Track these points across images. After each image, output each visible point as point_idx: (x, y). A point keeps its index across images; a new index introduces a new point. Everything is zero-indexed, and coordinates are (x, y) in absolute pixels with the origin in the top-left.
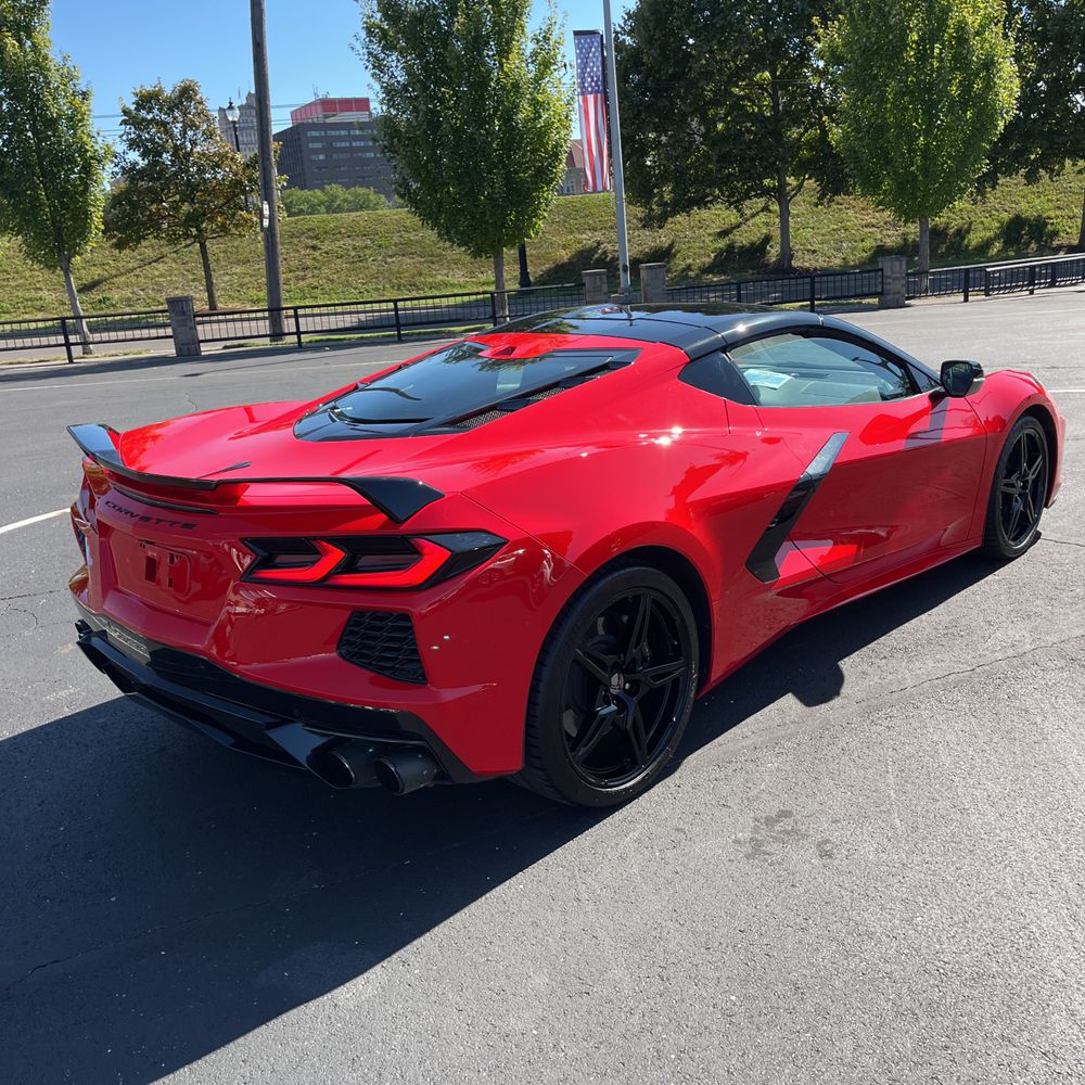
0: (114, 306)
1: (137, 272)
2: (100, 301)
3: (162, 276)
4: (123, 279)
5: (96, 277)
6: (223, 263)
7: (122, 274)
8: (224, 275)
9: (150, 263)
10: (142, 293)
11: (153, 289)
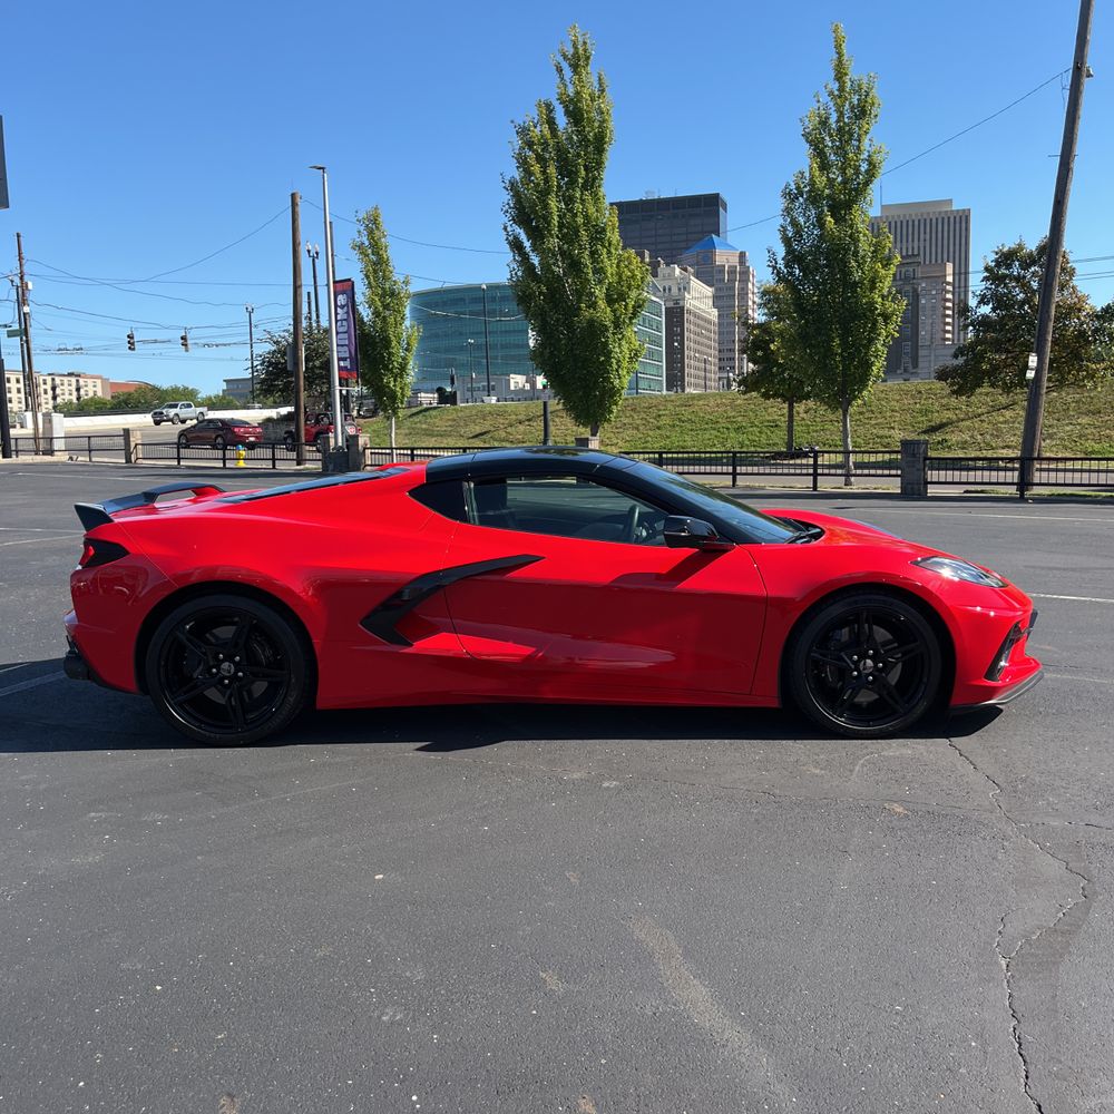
0: (949, 447)
1: (983, 418)
2: (939, 442)
3: (1005, 422)
4: (968, 423)
5: (944, 421)
6: (1072, 413)
7: (969, 418)
8: (1067, 425)
9: (999, 410)
10: (979, 437)
11: (992, 435)
